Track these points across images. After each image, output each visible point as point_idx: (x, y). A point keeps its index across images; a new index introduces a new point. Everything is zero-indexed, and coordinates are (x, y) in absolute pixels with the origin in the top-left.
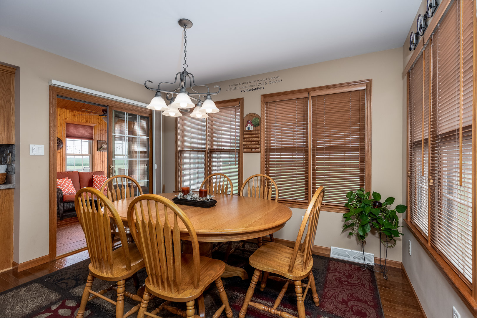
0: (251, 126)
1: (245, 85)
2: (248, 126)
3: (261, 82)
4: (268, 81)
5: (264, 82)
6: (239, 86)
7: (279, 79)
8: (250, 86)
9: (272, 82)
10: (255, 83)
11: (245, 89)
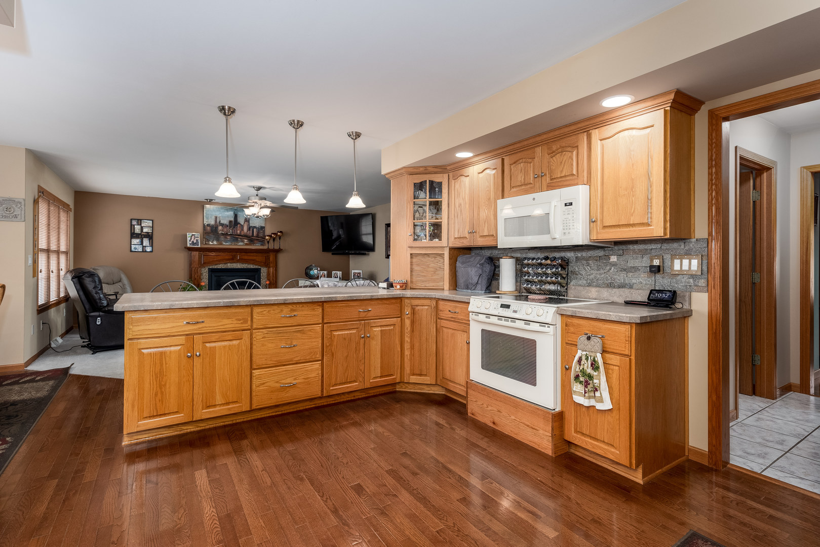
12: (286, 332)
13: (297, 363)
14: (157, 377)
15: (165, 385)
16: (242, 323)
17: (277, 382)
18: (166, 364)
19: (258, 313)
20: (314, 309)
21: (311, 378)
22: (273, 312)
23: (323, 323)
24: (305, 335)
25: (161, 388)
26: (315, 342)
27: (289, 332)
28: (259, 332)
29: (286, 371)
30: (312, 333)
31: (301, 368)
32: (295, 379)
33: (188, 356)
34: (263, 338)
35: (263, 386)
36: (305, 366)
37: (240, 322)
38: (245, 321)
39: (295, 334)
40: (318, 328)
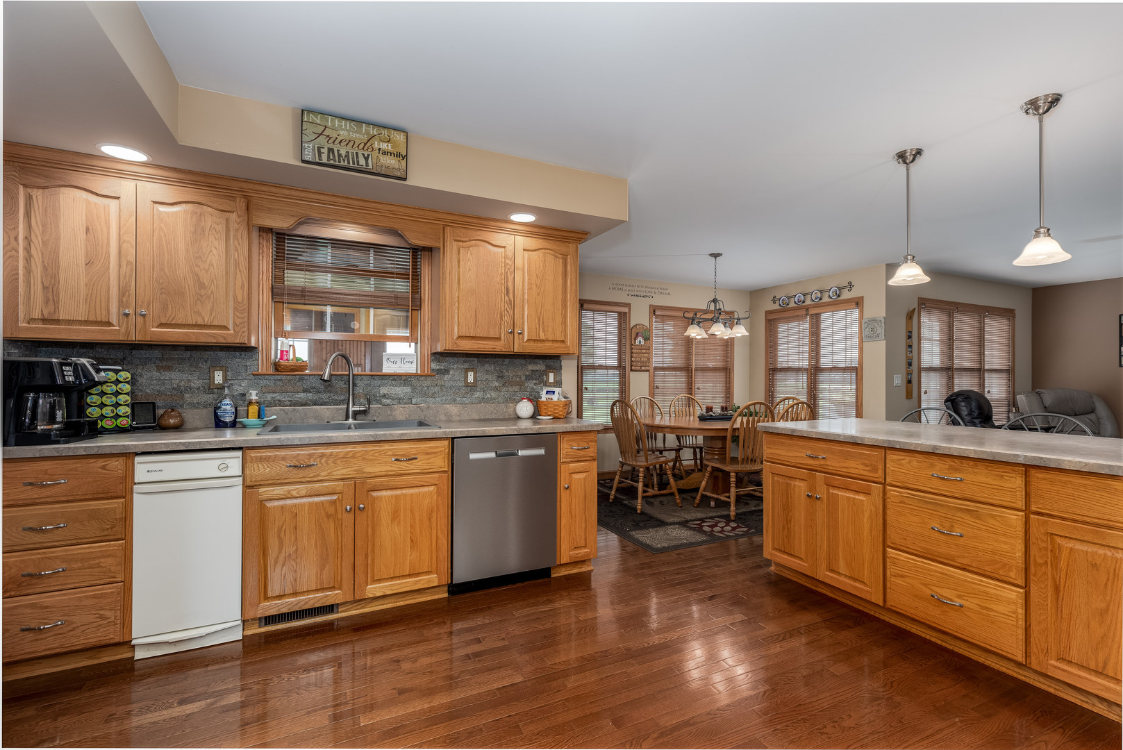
0: (641, 340)
1: (632, 288)
2: (639, 340)
3: (650, 290)
4: (657, 291)
5: (653, 290)
6: (624, 288)
7: (666, 292)
8: (637, 291)
9: (661, 293)
10: (644, 289)
11: (633, 293)
12: (942, 506)
13: (964, 569)
14: (784, 510)
15: (790, 521)
16: (869, 471)
17: (926, 585)
18: (791, 498)
19: (892, 461)
20: (1002, 476)
21: (995, 611)
22: (916, 464)
23: (1027, 511)
24: (981, 522)
25: (787, 524)
26: (1006, 543)
27: (947, 506)
28: (894, 491)
29: (941, 573)
30: (998, 524)
31: (973, 583)
32: (959, 597)
33: (808, 495)
34: (901, 502)
35: (902, 579)
36: (982, 581)
37: (867, 469)
38: (875, 470)
39: (959, 514)
40: (1016, 518)
